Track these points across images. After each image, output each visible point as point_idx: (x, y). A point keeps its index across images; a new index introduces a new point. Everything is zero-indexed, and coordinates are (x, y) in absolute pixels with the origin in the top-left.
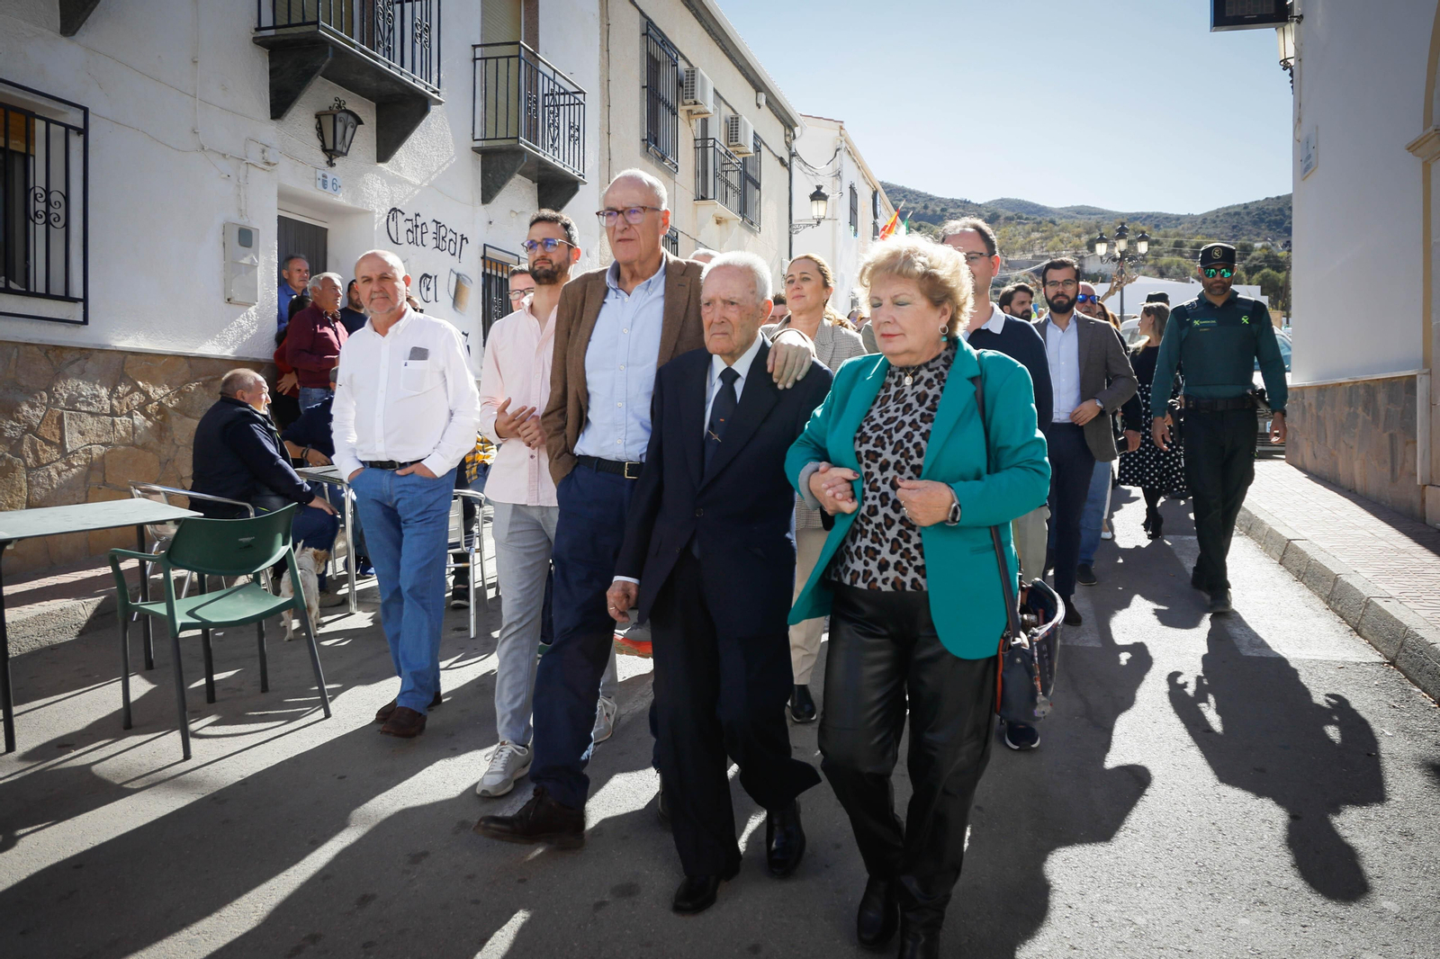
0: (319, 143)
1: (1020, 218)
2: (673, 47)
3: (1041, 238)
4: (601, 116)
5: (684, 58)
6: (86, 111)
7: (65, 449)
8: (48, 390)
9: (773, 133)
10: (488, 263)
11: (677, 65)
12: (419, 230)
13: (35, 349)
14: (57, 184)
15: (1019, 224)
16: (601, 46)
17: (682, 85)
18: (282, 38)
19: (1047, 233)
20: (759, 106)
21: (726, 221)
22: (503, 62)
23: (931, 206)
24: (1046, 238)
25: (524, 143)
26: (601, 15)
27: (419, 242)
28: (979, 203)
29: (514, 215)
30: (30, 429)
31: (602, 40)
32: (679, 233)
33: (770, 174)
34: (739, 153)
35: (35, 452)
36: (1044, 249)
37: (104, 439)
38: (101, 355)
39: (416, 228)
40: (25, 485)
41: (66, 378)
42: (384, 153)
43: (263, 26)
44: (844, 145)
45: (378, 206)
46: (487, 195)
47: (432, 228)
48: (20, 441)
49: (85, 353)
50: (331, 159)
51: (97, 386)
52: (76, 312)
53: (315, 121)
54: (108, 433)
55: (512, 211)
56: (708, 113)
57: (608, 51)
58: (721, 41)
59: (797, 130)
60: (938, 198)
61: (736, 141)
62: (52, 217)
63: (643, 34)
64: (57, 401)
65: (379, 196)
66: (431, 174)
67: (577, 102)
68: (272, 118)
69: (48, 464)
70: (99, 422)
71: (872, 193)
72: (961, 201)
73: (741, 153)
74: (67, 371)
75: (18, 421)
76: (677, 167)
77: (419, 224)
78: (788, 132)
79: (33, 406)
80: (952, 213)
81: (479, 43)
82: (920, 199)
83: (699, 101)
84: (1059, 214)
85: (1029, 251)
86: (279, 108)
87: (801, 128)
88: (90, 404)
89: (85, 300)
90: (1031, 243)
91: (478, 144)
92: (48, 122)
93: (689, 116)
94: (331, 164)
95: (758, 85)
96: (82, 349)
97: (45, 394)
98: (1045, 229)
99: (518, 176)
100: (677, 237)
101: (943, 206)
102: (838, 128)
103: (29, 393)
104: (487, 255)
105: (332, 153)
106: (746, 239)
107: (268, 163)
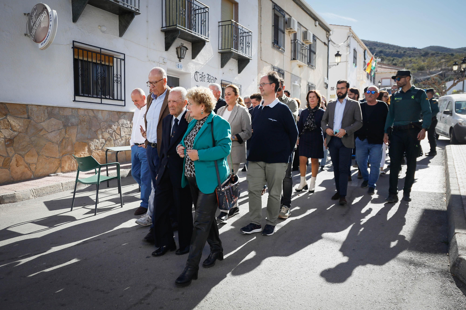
0: (177, 56)
1: (438, 53)
2: (284, 11)
3: (445, 62)
4: (259, 37)
5: (288, 14)
6: (124, 55)
7: (121, 136)
8: (118, 122)
9: (321, 34)
10: (222, 85)
11: (285, 17)
12: (203, 77)
13: (115, 112)
14: (119, 73)
15: (437, 56)
16: (259, 15)
17: (286, 23)
18: (168, 30)
19: (449, 60)
20: (316, 26)
21: (302, 66)
22: (227, 26)
23: (400, 51)
24: (447, 62)
25: (233, 50)
26: (259, 5)
27: (203, 80)
28: (420, 48)
29: (230, 70)
30: (114, 131)
31: (259, 13)
32: (285, 72)
33: (320, 48)
34: (307, 43)
35: (115, 136)
36: (447, 66)
37: (129, 134)
38: (128, 113)
39: (202, 76)
40: (113, 144)
41: (121, 119)
42: (194, 57)
43: (163, 27)
44: (351, 35)
45: (192, 71)
46: (223, 65)
47: (207, 76)
48: (112, 134)
49: (125, 113)
50: (180, 60)
51: (127, 121)
52: (122, 103)
53: (176, 50)
54: (130, 132)
55: (230, 69)
56: (295, 31)
57: (261, 16)
58: (301, 6)
59: (331, 32)
60: (402, 47)
61: (306, 39)
62: (118, 81)
63: (273, 9)
64: (119, 124)
65: (192, 69)
66: (206, 61)
67: (249, 35)
68: (165, 51)
69: (118, 139)
70: (128, 129)
71: (364, 51)
72: (412, 48)
73: (308, 43)
74: (121, 117)
75: (112, 129)
76: (284, 50)
77: (203, 75)
78: (327, 33)
79: (115, 126)
80: (408, 53)
81: (220, 21)
82: (395, 48)
83: (292, 28)
84: (456, 51)
85: (440, 67)
86: (167, 48)
87: (333, 31)
88: (126, 125)
89: (125, 100)
90: (441, 64)
91: (220, 51)
92: (117, 58)
93: (289, 33)
94: (180, 61)
95: (315, 18)
96: (124, 112)
97: (117, 123)
98: (447, 58)
99: (232, 59)
100: (284, 73)
101: (405, 50)
102: (349, 29)
103: (114, 122)
104: (222, 83)
105: (180, 58)
106: (310, 71)
107: (164, 63)
